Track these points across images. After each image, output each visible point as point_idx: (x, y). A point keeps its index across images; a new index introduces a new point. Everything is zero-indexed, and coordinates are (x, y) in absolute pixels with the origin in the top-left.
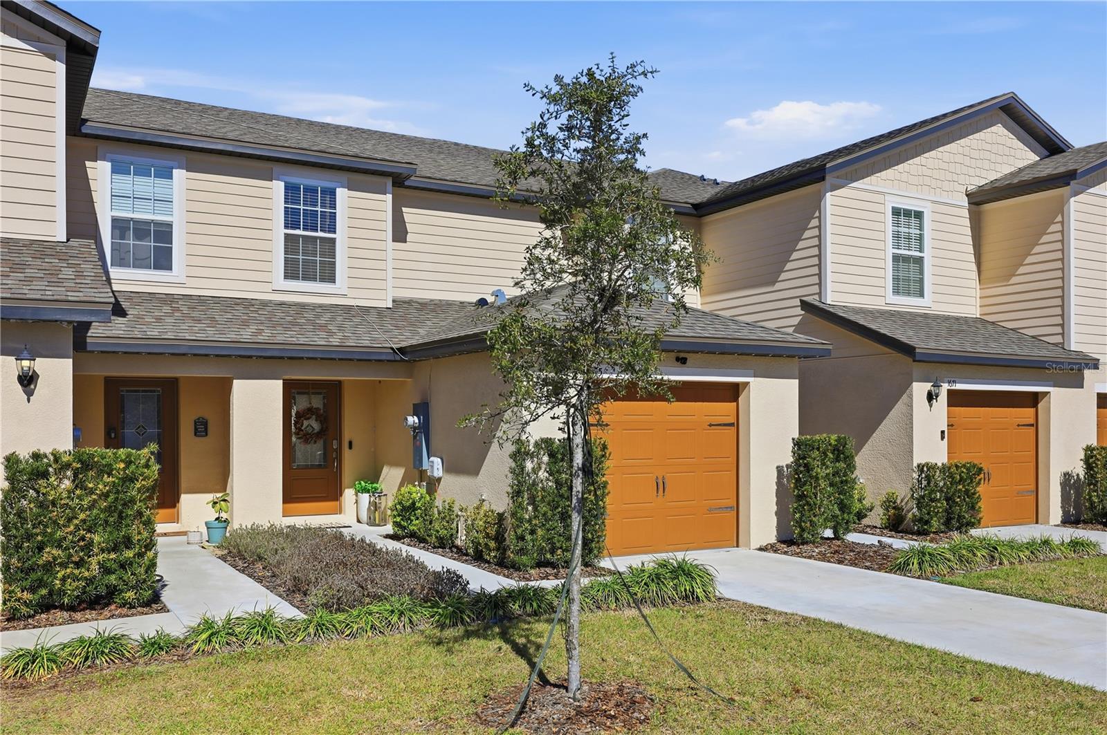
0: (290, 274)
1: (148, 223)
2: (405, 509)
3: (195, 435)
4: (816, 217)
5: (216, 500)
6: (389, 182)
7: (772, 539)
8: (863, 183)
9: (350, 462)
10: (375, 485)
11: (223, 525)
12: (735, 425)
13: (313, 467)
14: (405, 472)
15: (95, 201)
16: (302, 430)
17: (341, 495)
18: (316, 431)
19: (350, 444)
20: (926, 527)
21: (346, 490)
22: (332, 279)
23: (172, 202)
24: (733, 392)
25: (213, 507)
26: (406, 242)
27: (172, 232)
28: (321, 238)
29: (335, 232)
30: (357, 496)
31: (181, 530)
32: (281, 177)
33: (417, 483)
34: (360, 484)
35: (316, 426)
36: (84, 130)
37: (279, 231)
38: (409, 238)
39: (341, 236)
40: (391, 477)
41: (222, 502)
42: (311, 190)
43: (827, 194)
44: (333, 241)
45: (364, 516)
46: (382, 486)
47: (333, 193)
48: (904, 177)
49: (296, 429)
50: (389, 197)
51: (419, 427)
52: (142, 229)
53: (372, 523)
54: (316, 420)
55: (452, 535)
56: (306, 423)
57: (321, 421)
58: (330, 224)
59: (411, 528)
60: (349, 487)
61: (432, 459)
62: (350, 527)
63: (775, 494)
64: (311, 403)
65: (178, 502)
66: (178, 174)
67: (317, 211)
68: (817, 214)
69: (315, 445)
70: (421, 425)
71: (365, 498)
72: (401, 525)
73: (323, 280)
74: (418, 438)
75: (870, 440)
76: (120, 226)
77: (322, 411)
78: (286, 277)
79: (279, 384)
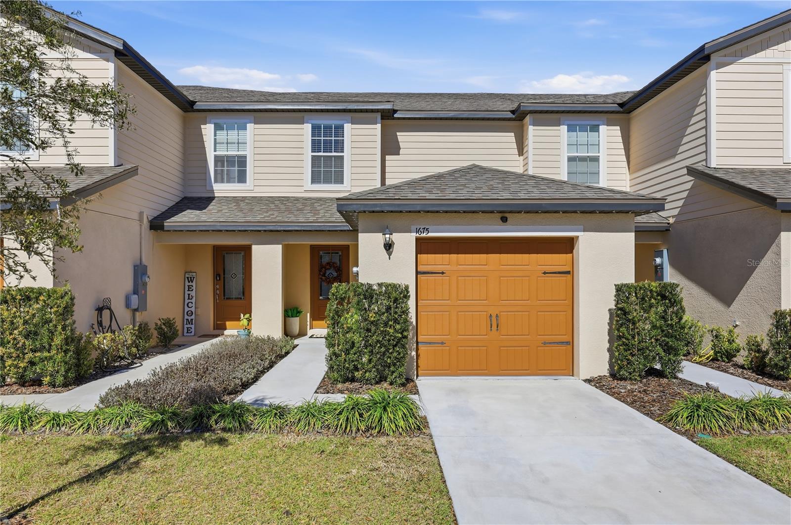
0: (315, 179)
1: (234, 157)
4: (704, 95)
6: (379, 116)
8: (756, 58)
12: (569, 273)
20: (782, 373)
22: (342, 182)
23: (246, 143)
24: (567, 246)
26: (399, 154)
27: (246, 161)
28: (334, 156)
29: (343, 152)
32: (309, 121)
36: (195, 107)
37: (309, 154)
38: (401, 151)
39: (346, 154)
42: (328, 128)
43: (712, 72)
44: (342, 157)
47: (342, 127)
50: (379, 126)
52: (231, 161)
58: (340, 146)
63: (607, 334)
64: (331, 260)
66: (250, 126)
67: (332, 140)
68: (704, 92)
75: (745, 287)
76: (218, 160)
78: (312, 182)
79: (279, 248)
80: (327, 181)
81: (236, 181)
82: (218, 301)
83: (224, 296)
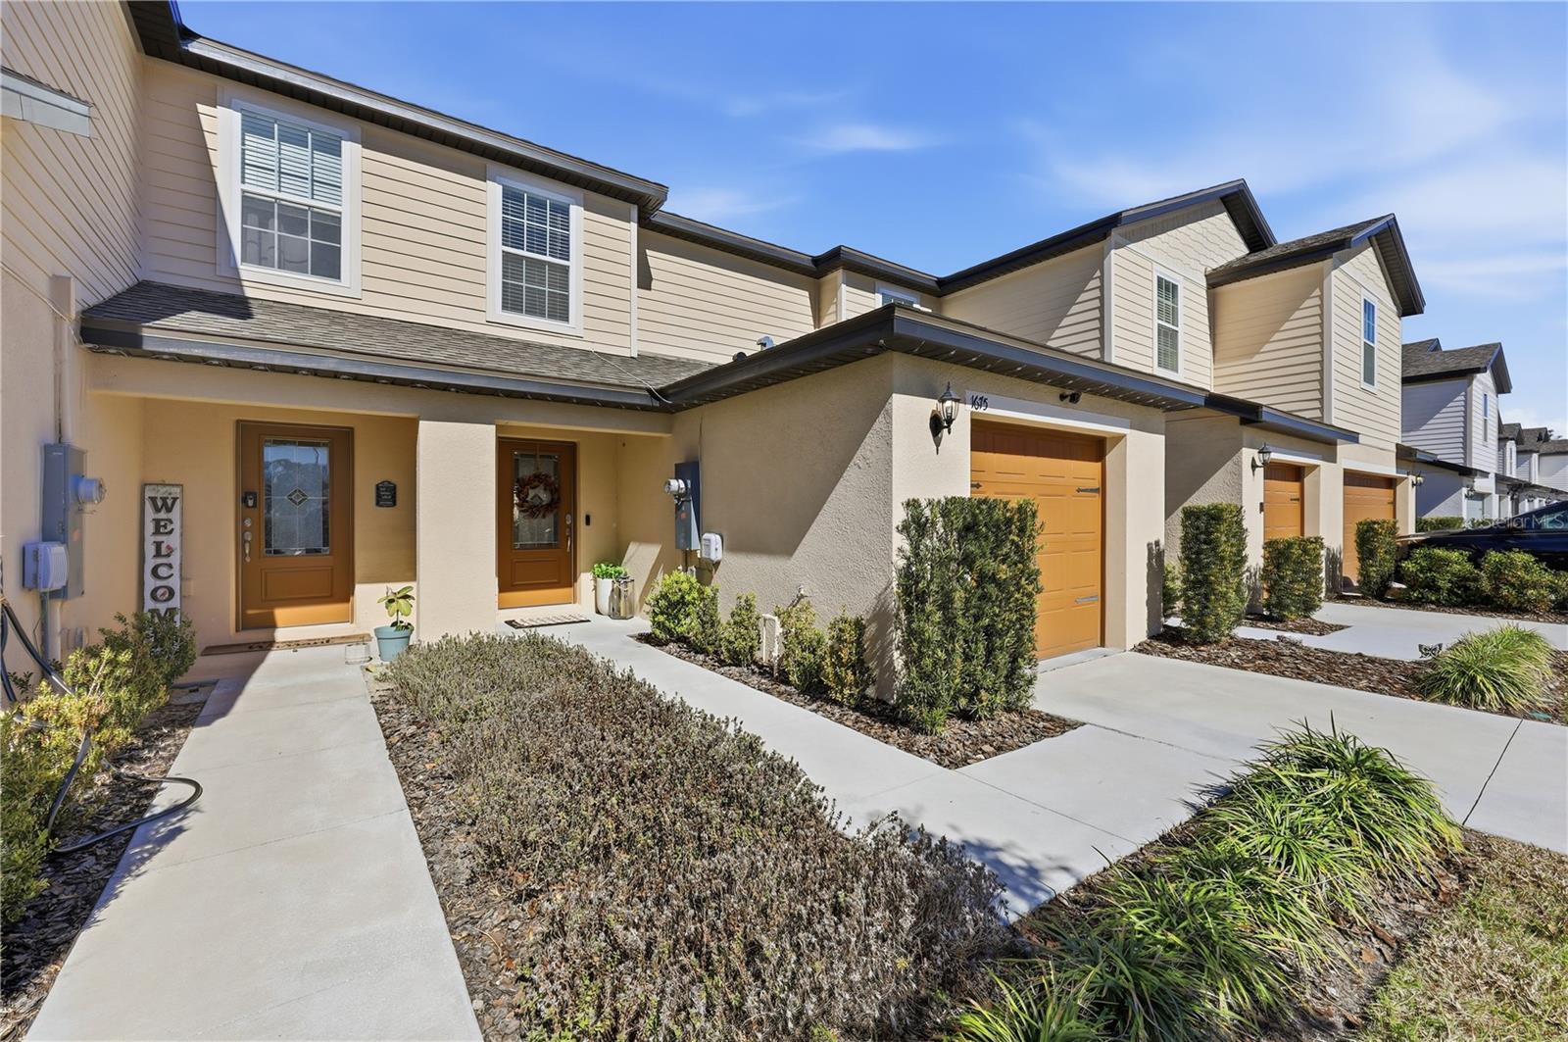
0: (511, 301)
1: (301, 209)
2: (672, 605)
3: (378, 504)
5: (392, 597)
6: (634, 209)
7: (1144, 637)
9: (588, 540)
10: (618, 568)
11: (404, 633)
13: (540, 546)
14: (660, 552)
15: (213, 163)
16: (527, 502)
17: (576, 581)
18: (544, 503)
19: (588, 519)
21: (582, 574)
22: (565, 318)
23: (340, 187)
24: (1096, 448)
25: (387, 607)
26: (650, 289)
27: (340, 228)
28: (550, 264)
29: (568, 259)
30: (595, 581)
31: (356, 633)
32: (498, 178)
33: (680, 568)
34: (600, 567)
35: (545, 497)
37: (495, 248)
38: (654, 284)
39: (575, 264)
40: (641, 558)
41: (401, 601)
42: (537, 203)
43: (1112, 251)
44: (566, 269)
45: (605, 606)
46: (627, 570)
47: (565, 211)
48: (1165, 247)
49: (520, 499)
50: (634, 227)
51: (685, 494)
52: (293, 219)
53: (615, 614)
54: (545, 489)
55: (751, 647)
56: (532, 493)
57: (551, 491)
58: (563, 248)
59: (679, 630)
60: (586, 571)
61: (706, 536)
62: (589, 621)
64: (538, 469)
65: (353, 594)
66: (350, 149)
67: (546, 231)
69: (543, 520)
70: (689, 492)
71: (607, 585)
72: (664, 626)
73: (552, 316)
74: (683, 508)
76: (252, 206)
77: (553, 479)
78: (505, 307)
79: (490, 431)
80: (534, 310)
81: (309, 271)
82: (248, 560)
83: (268, 544)
